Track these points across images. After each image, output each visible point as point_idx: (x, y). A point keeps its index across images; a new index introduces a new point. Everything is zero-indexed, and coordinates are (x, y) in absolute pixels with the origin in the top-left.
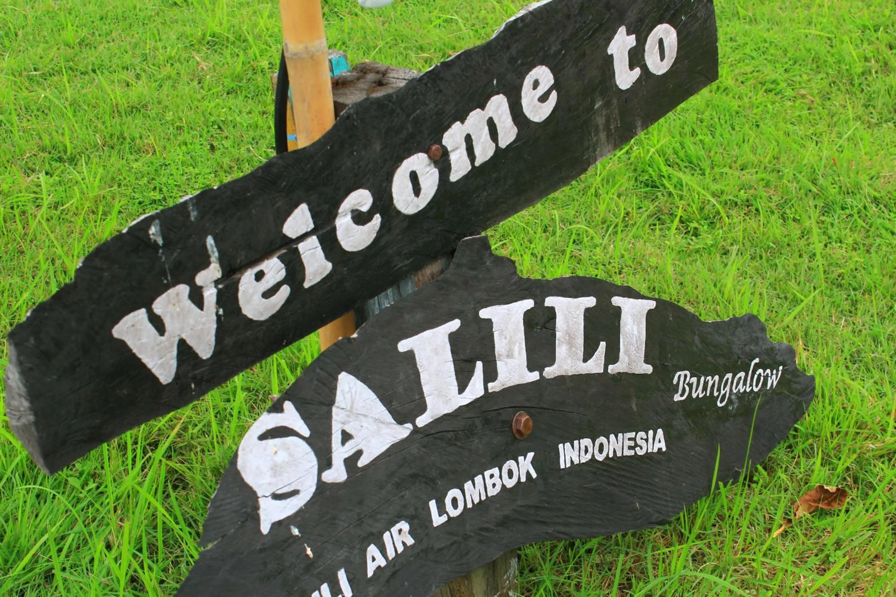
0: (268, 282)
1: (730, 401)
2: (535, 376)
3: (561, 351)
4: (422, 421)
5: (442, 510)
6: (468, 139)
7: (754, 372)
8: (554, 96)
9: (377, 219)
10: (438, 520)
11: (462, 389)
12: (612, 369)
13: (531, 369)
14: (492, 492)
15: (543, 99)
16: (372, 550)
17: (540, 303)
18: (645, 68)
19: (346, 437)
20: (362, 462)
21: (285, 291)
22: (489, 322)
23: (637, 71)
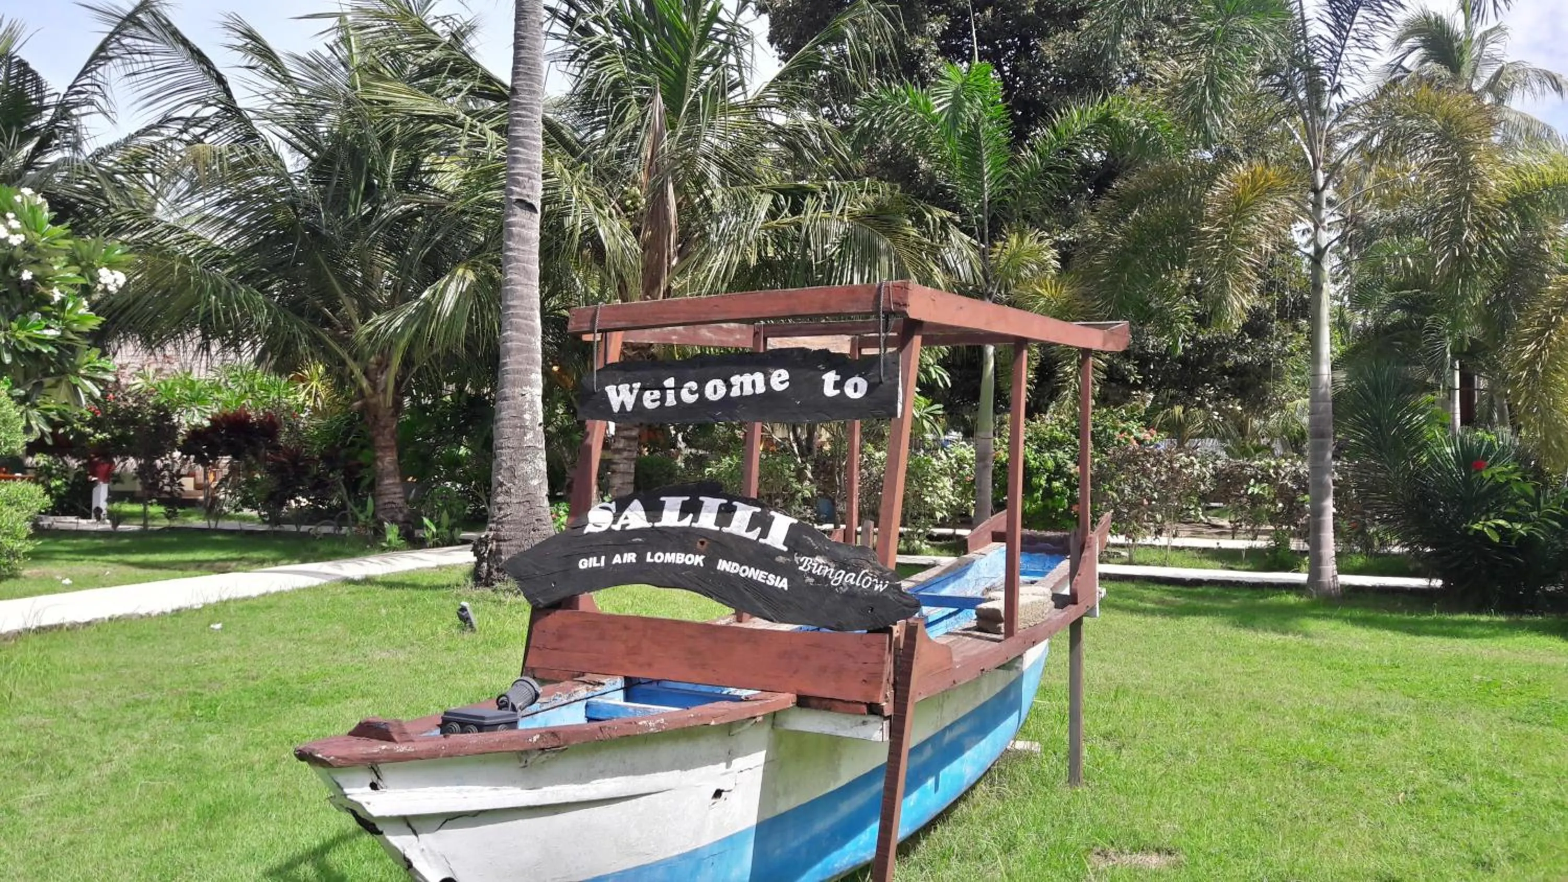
0: (653, 397)
1: (841, 585)
2: (717, 528)
3: (734, 523)
4: (657, 524)
5: (652, 557)
6: (742, 383)
7: (863, 577)
8: (787, 384)
9: (697, 396)
10: (649, 560)
11: (680, 520)
12: (761, 541)
13: (716, 524)
14: (678, 562)
15: (782, 383)
16: (618, 556)
17: (730, 503)
18: (843, 391)
19: (626, 518)
20: (628, 528)
21: (658, 403)
22: (702, 502)
23: (838, 392)
